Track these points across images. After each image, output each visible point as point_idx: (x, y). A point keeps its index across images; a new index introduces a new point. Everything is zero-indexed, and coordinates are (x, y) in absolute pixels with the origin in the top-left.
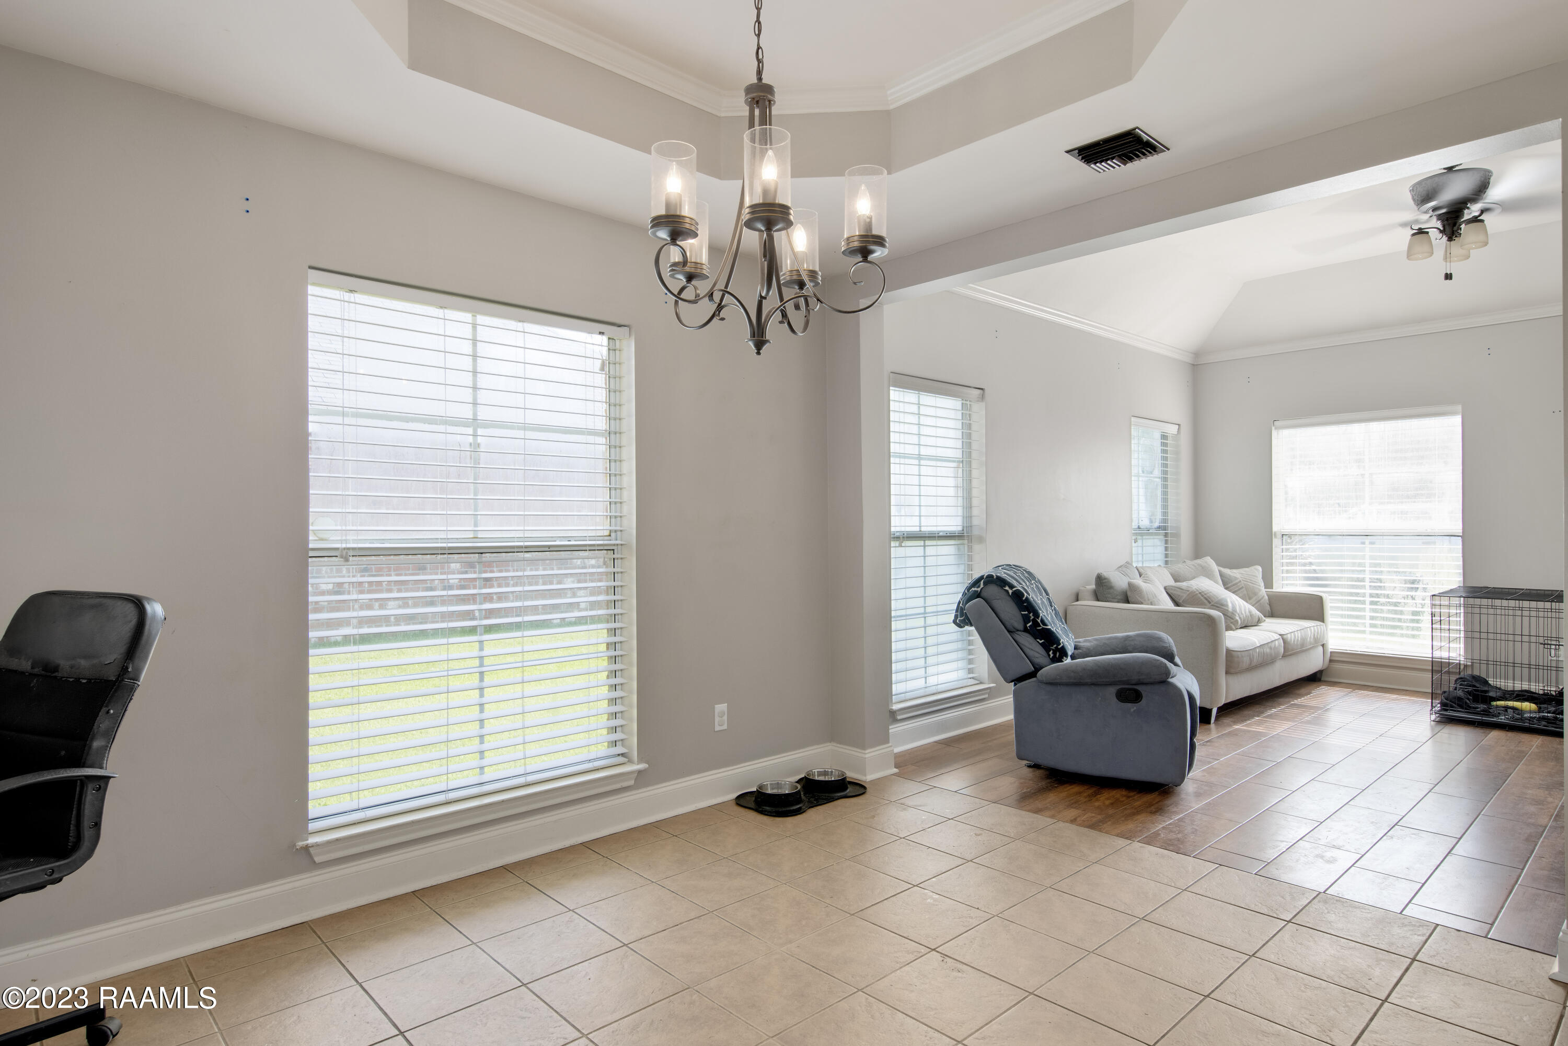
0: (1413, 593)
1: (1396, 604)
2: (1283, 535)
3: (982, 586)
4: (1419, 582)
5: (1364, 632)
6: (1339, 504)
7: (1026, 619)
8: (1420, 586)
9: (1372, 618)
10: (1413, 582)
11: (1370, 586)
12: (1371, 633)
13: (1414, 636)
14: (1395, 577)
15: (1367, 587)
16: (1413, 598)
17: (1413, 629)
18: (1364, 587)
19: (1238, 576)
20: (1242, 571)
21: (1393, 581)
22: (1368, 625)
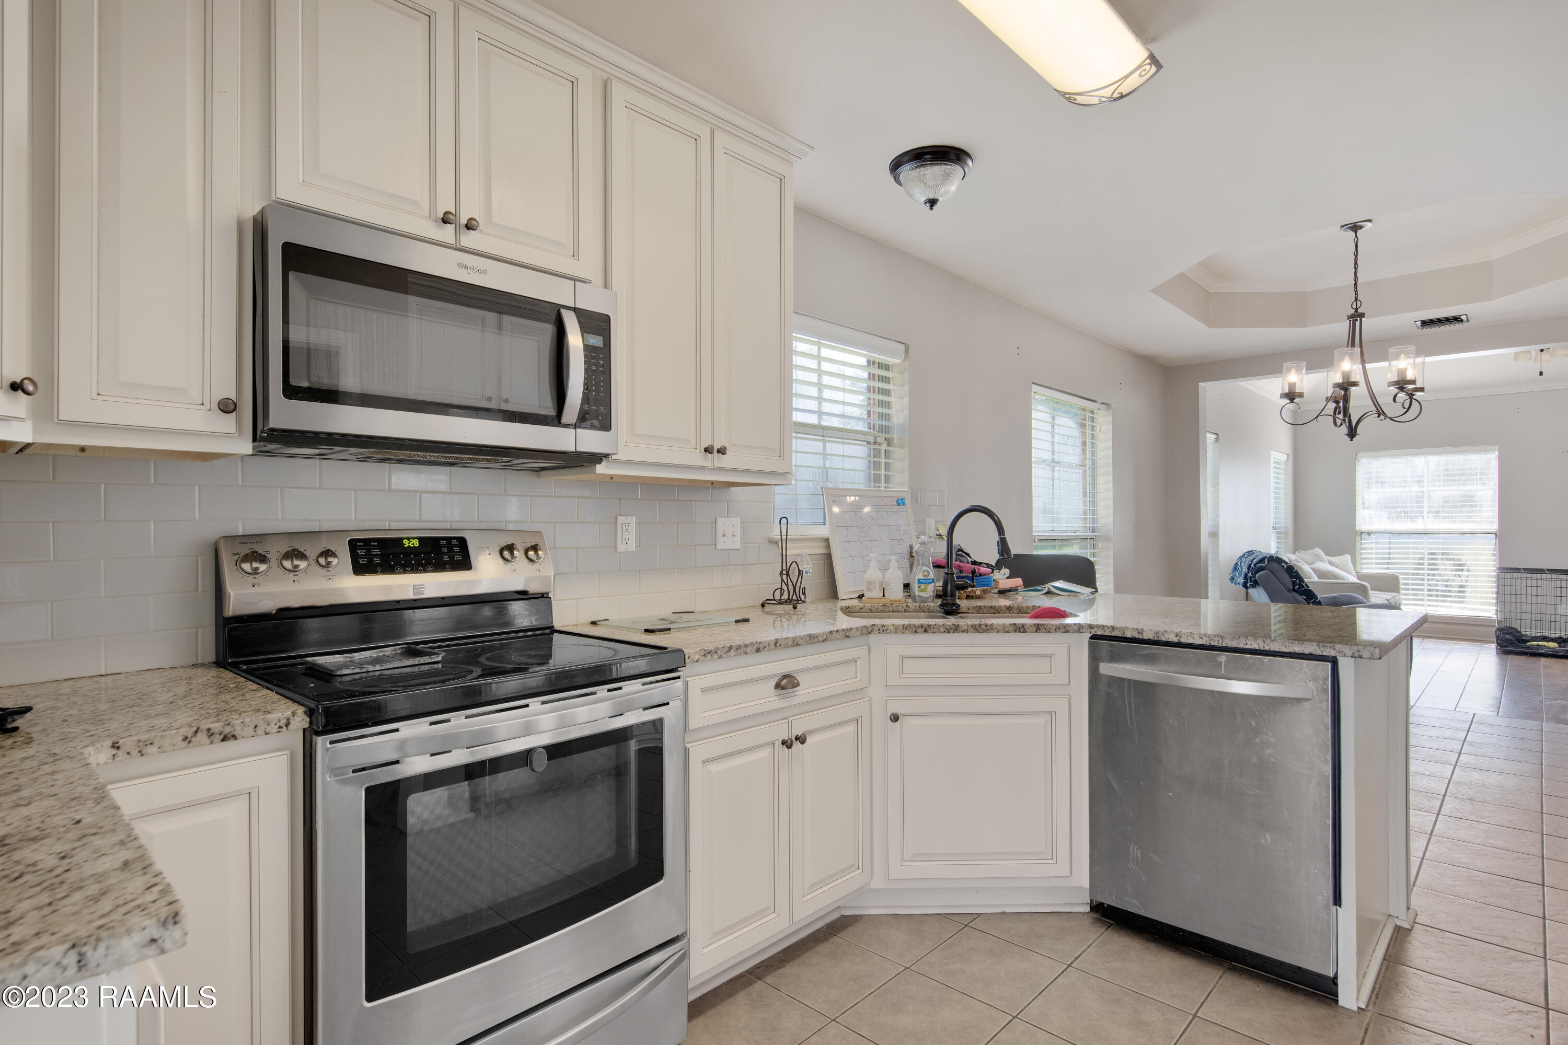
0: (1460, 573)
1: (1447, 580)
2: (1363, 533)
3: (1266, 563)
4: (1464, 565)
5: (1423, 600)
6: (1404, 511)
7: (1294, 584)
8: (1465, 568)
9: (1429, 590)
10: (1460, 565)
11: (1428, 568)
12: (1428, 600)
13: (1460, 602)
14: (1446, 562)
15: (1426, 569)
16: (1459, 576)
17: (1460, 597)
18: (1423, 569)
19: (1337, 561)
20: (1339, 557)
21: (1444, 565)
22: (1426, 595)
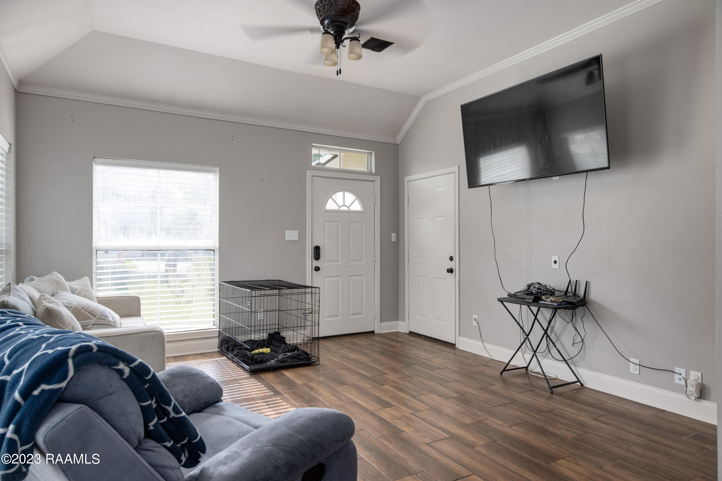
2: (97, 250)
20: (78, 282)
